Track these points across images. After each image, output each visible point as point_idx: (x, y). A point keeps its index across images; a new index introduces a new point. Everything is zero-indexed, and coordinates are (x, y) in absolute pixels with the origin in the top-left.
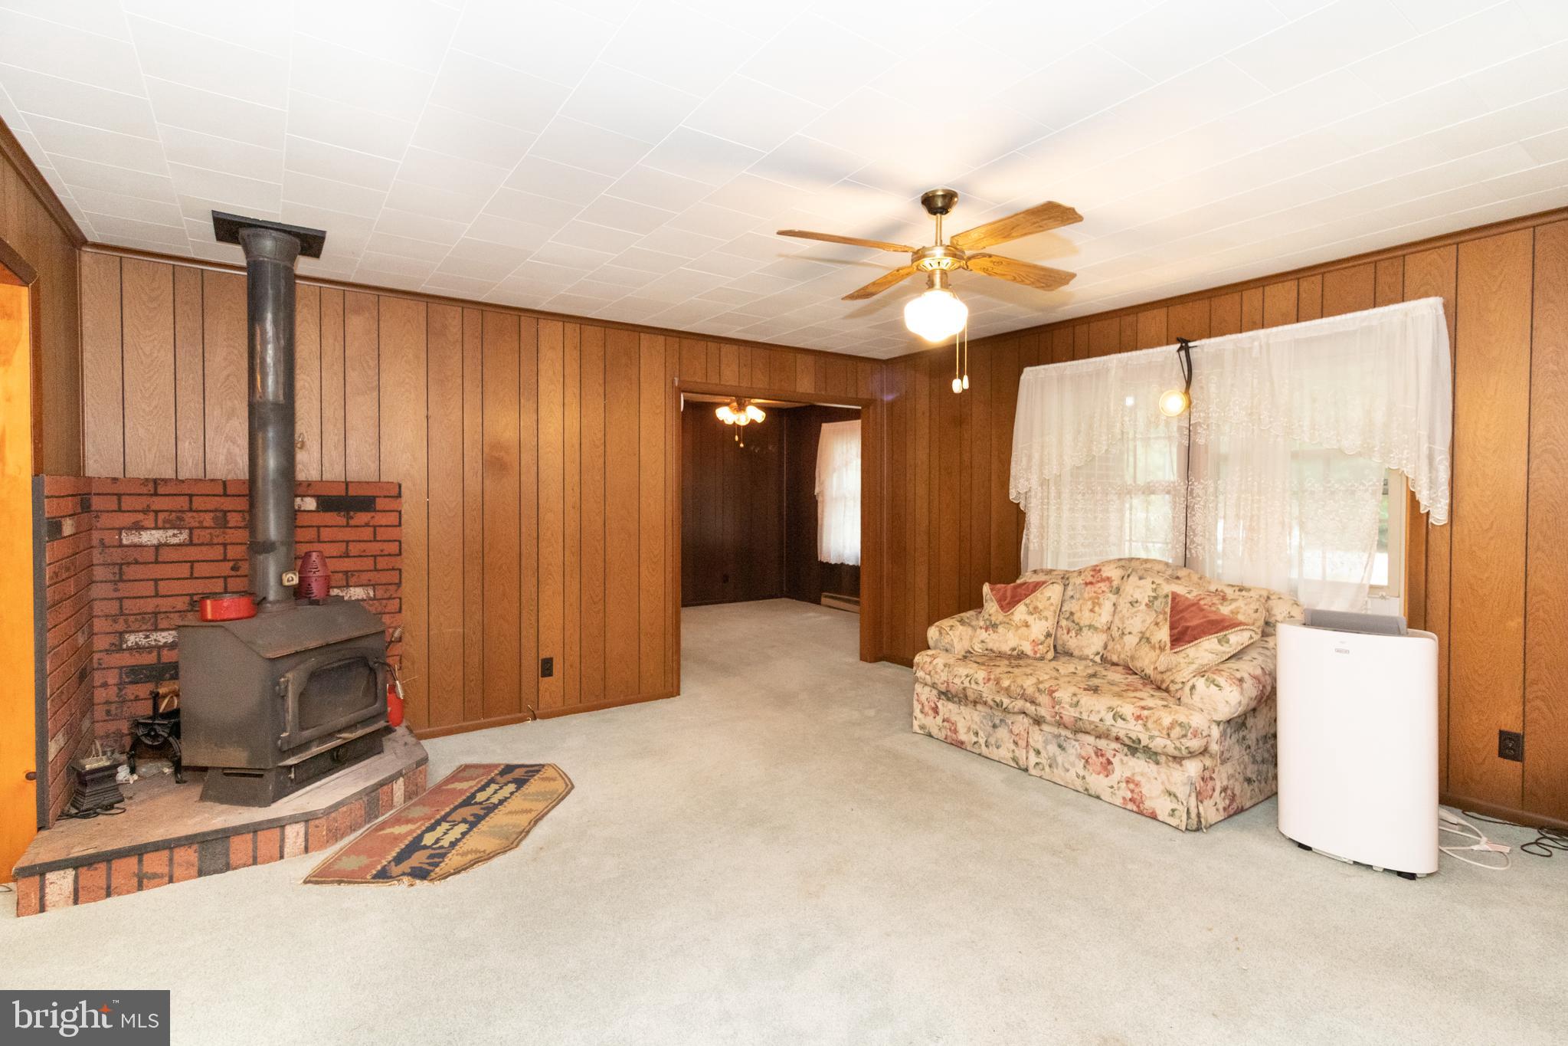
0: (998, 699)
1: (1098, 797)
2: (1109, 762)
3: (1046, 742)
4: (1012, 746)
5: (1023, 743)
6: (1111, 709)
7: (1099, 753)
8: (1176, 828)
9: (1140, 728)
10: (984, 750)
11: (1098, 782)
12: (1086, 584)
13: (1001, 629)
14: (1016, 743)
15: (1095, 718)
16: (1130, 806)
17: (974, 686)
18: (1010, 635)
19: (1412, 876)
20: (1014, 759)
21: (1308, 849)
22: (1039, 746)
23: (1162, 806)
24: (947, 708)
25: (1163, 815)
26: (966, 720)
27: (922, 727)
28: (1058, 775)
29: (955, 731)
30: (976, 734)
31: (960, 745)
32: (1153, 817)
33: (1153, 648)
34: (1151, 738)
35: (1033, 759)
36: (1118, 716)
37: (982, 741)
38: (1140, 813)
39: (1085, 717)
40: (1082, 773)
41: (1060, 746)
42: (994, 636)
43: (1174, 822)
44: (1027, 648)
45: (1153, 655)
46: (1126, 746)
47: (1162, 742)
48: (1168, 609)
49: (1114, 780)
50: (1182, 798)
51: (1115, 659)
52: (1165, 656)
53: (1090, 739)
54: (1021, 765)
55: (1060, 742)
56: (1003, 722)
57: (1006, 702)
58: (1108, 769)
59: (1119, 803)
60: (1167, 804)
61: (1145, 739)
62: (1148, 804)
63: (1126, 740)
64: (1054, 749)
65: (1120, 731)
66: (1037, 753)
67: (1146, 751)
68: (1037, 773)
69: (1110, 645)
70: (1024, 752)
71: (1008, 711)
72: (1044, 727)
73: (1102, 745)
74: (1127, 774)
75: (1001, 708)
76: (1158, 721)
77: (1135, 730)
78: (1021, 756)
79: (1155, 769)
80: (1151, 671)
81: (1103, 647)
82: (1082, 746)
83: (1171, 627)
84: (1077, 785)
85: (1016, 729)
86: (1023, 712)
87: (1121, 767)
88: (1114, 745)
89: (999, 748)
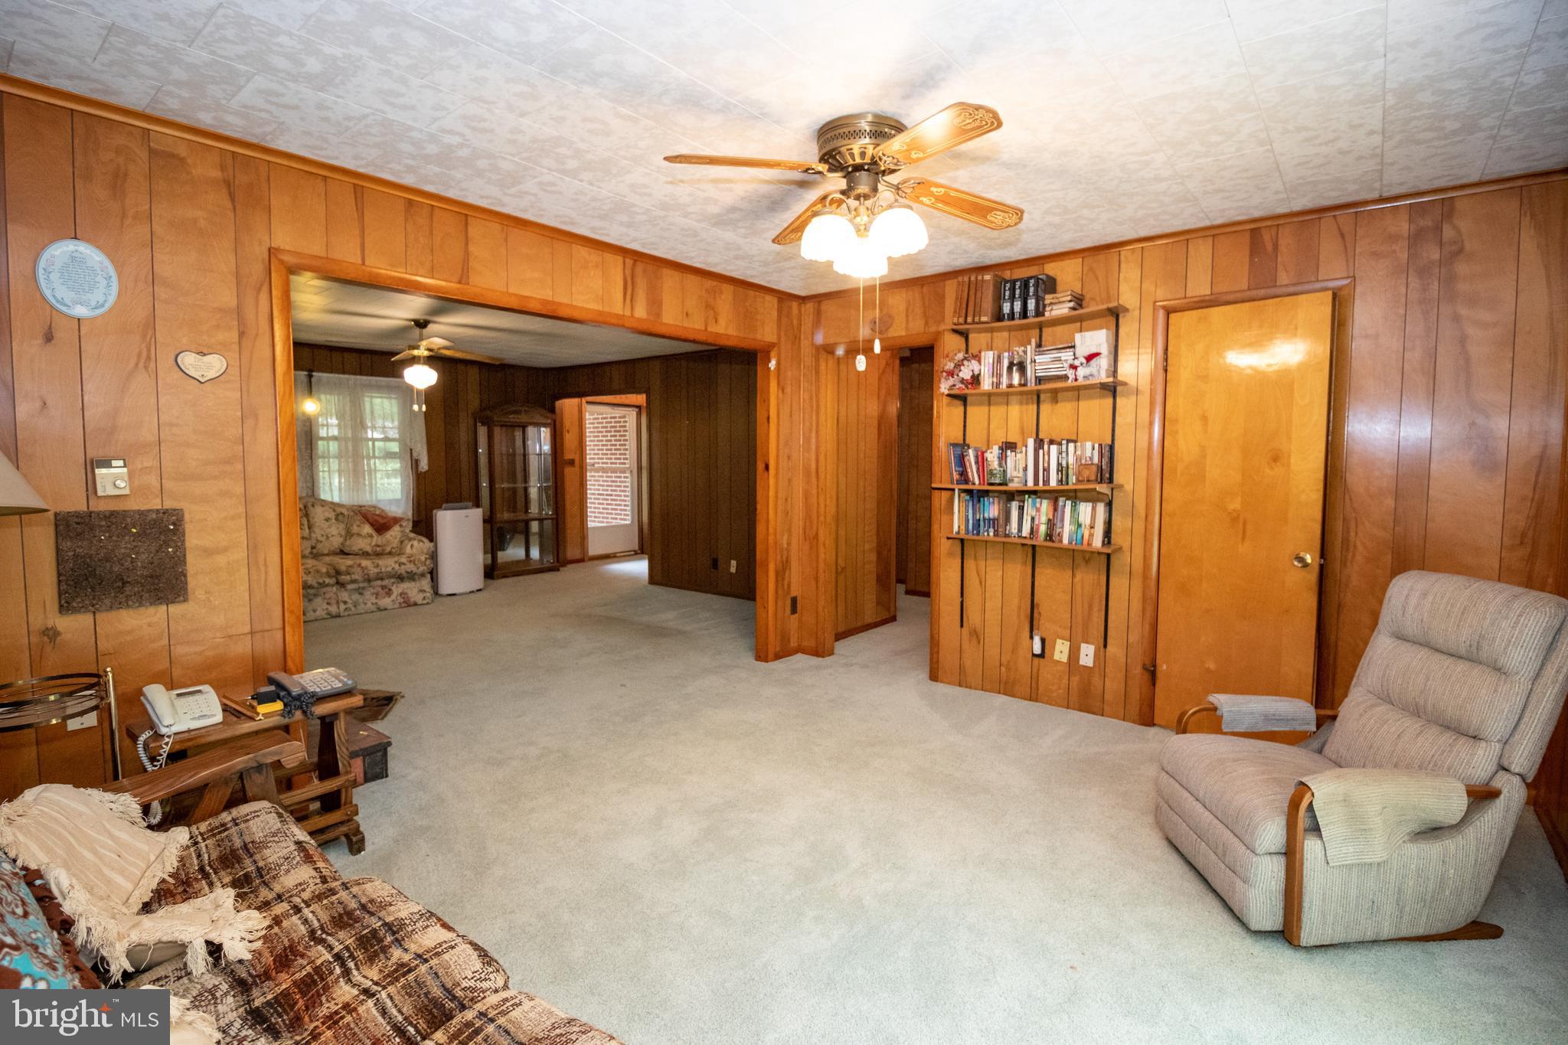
0: (321, 581)
1: (386, 609)
2: (390, 590)
3: (350, 596)
4: (325, 606)
5: (333, 601)
6: (396, 562)
7: (383, 587)
8: (428, 604)
9: (412, 566)
11: (386, 602)
14: (328, 604)
15: (389, 569)
16: (403, 605)
19: (480, 590)
20: (328, 614)
21: (454, 595)
22: (346, 599)
23: (418, 598)
25: (420, 601)
28: (361, 608)
32: (415, 604)
34: (418, 568)
35: (342, 607)
38: (409, 606)
39: (383, 570)
40: (374, 601)
41: (360, 594)
43: (425, 602)
46: (401, 578)
47: (422, 568)
48: (360, 517)
49: (393, 597)
50: (427, 590)
51: (326, 552)
52: (377, 539)
53: (379, 582)
54: (334, 614)
55: (360, 591)
56: (316, 595)
57: (327, 581)
58: (389, 593)
59: (397, 606)
60: (421, 595)
61: (415, 570)
62: (412, 600)
63: (405, 575)
64: (356, 596)
65: (402, 570)
66: (345, 603)
67: (412, 577)
68: (346, 613)
69: (319, 546)
70: (335, 606)
71: (328, 585)
72: (349, 587)
73: (386, 582)
74: (400, 591)
75: (323, 585)
76: (419, 560)
77: (410, 567)
78: (333, 609)
79: (413, 583)
80: (368, 549)
81: (313, 548)
82: (374, 588)
83: (372, 525)
84: (373, 608)
85: (327, 596)
86: (337, 583)
87: (397, 590)
88: (393, 580)
89: (314, 611)
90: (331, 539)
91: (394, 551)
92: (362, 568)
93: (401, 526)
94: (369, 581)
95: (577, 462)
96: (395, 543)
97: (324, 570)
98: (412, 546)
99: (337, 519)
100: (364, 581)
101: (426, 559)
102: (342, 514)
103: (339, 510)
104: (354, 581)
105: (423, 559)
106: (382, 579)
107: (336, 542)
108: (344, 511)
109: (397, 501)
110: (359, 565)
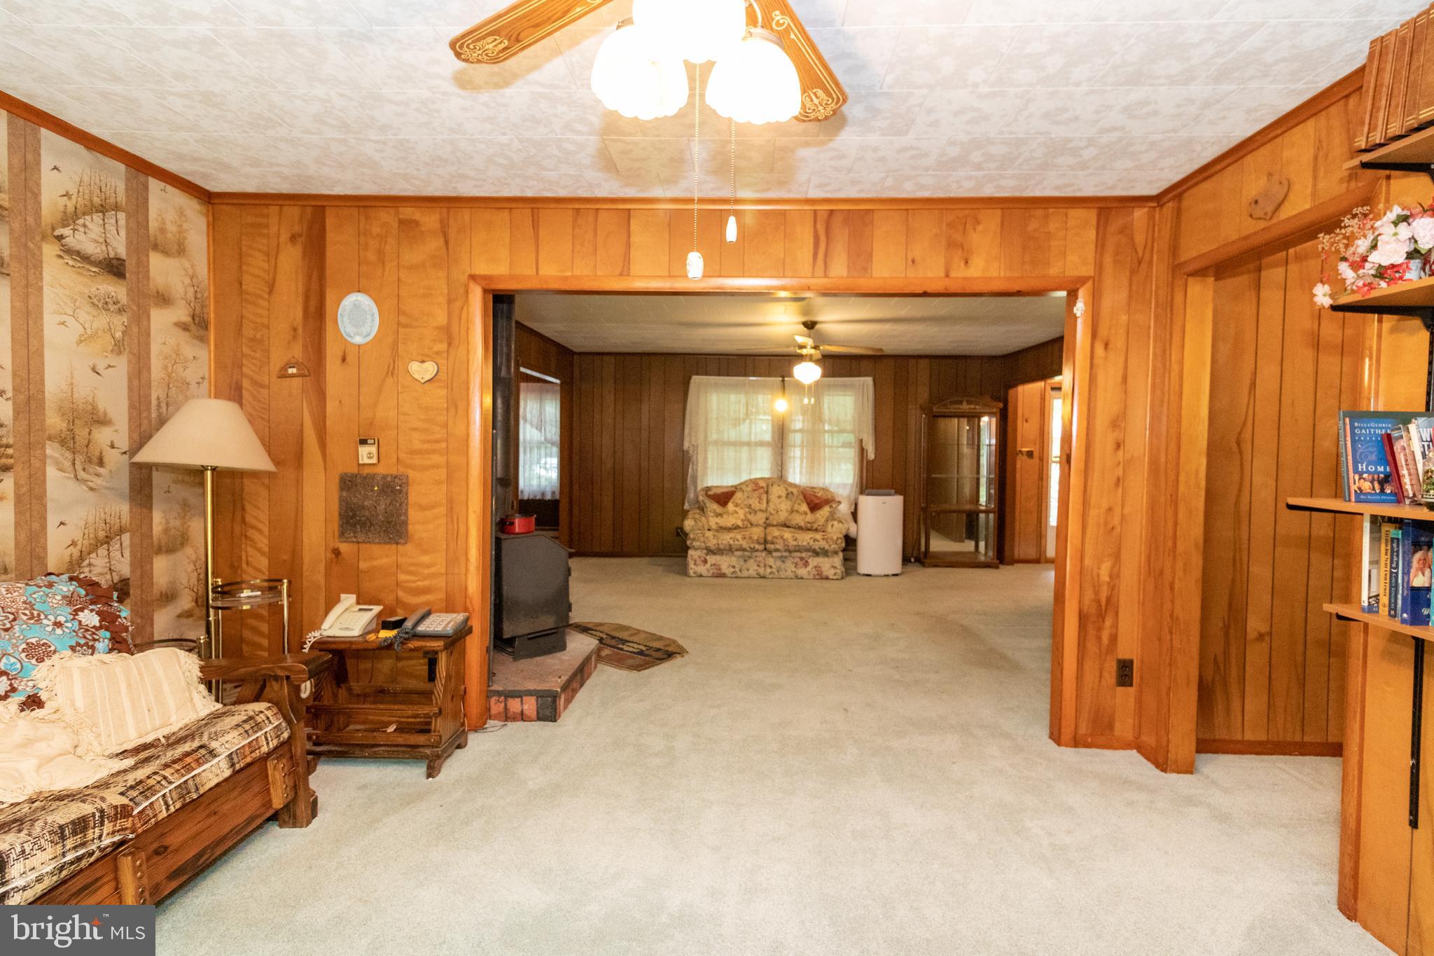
0: (752, 546)
1: (802, 578)
2: (807, 562)
3: (775, 562)
4: (756, 568)
5: (762, 565)
6: (811, 538)
7: (802, 559)
8: (837, 579)
10: (739, 574)
11: (802, 572)
12: (754, 490)
13: (725, 516)
14: (758, 566)
15: (805, 543)
16: (817, 577)
17: (736, 542)
18: (730, 518)
19: (897, 575)
20: (758, 574)
21: (872, 575)
22: (772, 564)
23: (831, 573)
24: (712, 559)
25: (831, 577)
26: (725, 563)
27: (695, 573)
28: (783, 574)
29: (720, 569)
30: (734, 567)
31: (723, 576)
32: (827, 578)
33: (801, 514)
35: (769, 570)
36: (815, 540)
37: (737, 570)
38: (822, 579)
39: (800, 544)
40: (794, 569)
41: (782, 561)
42: (723, 520)
43: (835, 577)
44: (740, 523)
45: (803, 517)
46: (816, 553)
47: (834, 547)
48: (801, 497)
49: (809, 568)
50: (839, 567)
51: (775, 523)
52: (810, 517)
53: (798, 554)
54: (762, 575)
55: (783, 559)
56: (750, 557)
57: (757, 546)
58: (806, 564)
59: (812, 577)
60: (833, 571)
61: (827, 547)
62: (825, 574)
63: (818, 550)
64: (779, 563)
65: (816, 546)
66: (771, 567)
67: (825, 553)
68: (771, 576)
69: (771, 518)
70: (763, 569)
71: (757, 551)
72: (775, 554)
73: (804, 555)
74: (815, 564)
75: (754, 550)
76: (832, 539)
77: (823, 544)
78: (761, 571)
79: (826, 559)
80: (802, 524)
81: (767, 519)
82: (794, 558)
83: (808, 504)
84: (792, 575)
85: (758, 559)
86: (765, 549)
87: (813, 562)
88: (810, 554)
89: (748, 570)
90: (780, 513)
91: (819, 528)
92: (783, 539)
93: (831, 507)
94: (790, 552)
95: (1036, 454)
96: (822, 521)
97: (756, 538)
98: (832, 525)
99: (787, 497)
100: (786, 551)
101: (838, 538)
102: (792, 493)
103: (790, 489)
104: (777, 550)
105: (835, 538)
106: (799, 551)
107: (783, 516)
108: (795, 491)
109: (844, 485)
110: (782, 537)
